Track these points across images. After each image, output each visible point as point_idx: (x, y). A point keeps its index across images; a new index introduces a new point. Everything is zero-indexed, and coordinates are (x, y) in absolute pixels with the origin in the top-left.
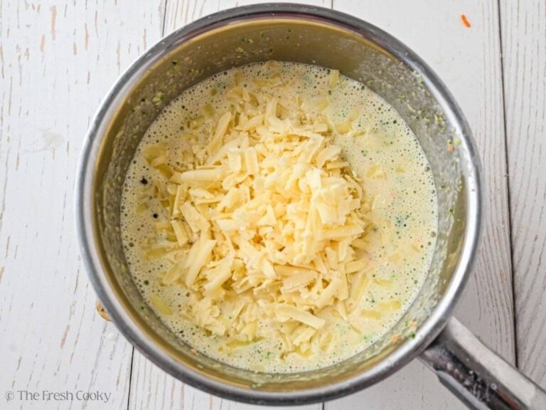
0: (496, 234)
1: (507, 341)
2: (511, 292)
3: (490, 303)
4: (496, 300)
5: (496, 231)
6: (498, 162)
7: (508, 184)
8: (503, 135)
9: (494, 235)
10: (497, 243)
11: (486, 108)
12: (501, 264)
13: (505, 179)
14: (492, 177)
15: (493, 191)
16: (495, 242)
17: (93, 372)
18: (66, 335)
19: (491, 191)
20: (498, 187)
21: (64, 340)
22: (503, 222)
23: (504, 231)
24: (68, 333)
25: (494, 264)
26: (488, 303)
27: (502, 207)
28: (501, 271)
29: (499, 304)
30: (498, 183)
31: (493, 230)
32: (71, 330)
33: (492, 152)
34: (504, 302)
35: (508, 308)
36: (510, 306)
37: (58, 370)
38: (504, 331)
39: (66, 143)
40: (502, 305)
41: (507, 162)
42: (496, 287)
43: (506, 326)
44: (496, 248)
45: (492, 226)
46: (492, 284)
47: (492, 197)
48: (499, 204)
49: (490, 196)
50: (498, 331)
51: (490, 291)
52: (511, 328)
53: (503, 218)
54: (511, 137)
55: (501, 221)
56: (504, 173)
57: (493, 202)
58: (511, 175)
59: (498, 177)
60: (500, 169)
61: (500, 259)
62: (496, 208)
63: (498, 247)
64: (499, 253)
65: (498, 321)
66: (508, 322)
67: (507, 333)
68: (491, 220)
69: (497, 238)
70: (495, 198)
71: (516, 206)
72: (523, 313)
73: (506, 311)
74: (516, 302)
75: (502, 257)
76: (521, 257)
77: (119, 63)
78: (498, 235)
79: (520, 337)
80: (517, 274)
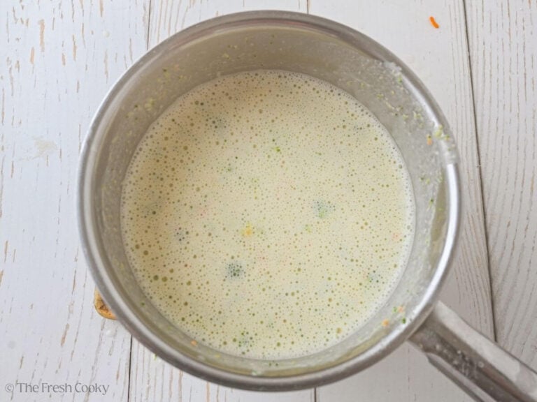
0: (471, 222)
1: (486, 322)
2: (488, 275)
3: (469, 287)
4: (474, 284)
5: (471, 219)
6: (470, 153)
7: (480, 174)
8: (474, 129)
9: (469, 223)
10: (473, 231)
11: (456, 103)
12: (477, 250)
13: (477, 170)
16: (470, 230)
17: (93, 368)
18: (65, 334)
20: (472, 178)
21: (64, 338)
22: (478, 210)
23: (479, 219)
24: (68, 332)
26: (467, 288)
27: (476, 196)
28: (477, 257)
29: (477, 288)
30: (471, 173)
32: (70, 327)
33: (464, 144)
34: (482, 286)
35: (486, 291)
36: (488, 289)
37: (60, 367)
38: (482, 313)
39: (59, 151)
40: (480, 288)
41: (479, 154)
42: (473, 272)
43: (485, 308)
44: (472, 236)
45: (468, 214)
46: (470, 269)
48: (473, 195)
50: (478, 314)
51: (468, 276)
52: (489, 310)
53: (477, 205)
54: (482, 130)
55: (475, 209)
56: (476, 164)
58: (483, 165)
59: (471, 168)
60: (473, 160)
61: (476, 245)
62: (470, 197)
63: (474, 234)
64: (475, 240)
65: (476, 303)
66: (486, 305)
67: (485, 315)
69: (472, 225)
70: (469, 188)
71: (489, 195)
72: (500, 295)
73: (484, 294)
74: (493, 285)
75: (478, 243)
76: (495, 243)
77: (106, 72)
78: (473, 223)
79: (498, 318)
80: (492, 259)
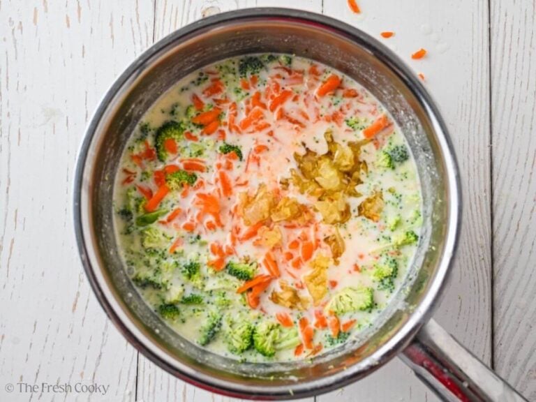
0: (478, 202)
1: (484, 301)
2: (490, 256)
3: (470, 266)
4: (475, 263)
5: (478, 200)
6: (482, 132)
7: (491, 154)
9: (475, 203)
10: (479, 211)
11: (472, 79)
12: (481, 230)
13: (488, 150)
14: (476, 147)
15: (476, 161)
16: (477, 210)
17: (103, 334)
18: (76, 301)
19: (474, 161)
20: (482, 157)
21: (75, 305)
22: (485, 191)
23: (486, 199)
24: (79, 299)
25: (475, 231)
26: (468, 267)
27: (485, 177)
29: (479, 268)
30: (482, 153)
31: (475, 198)
32: (81, 296)
33: (477, 123)
34: (484, 266)
35: (486, 271)
36: (489, 267)
37: (72, 332)
38: (482, 292)
39: (66, 119)
40: (481, 269)
41: (491, 133)
42: (476, 252)
43: (484, 287)
44: (478, 216)
45: (475, 194)
46: (473, 249)
47: (476, 167)
48: (482, 175)
49: (474, 166)
50: (477, 292)
51: (471, 256)
52: (488, 289)
53: (485, 186)
54: (496, 108)
55: (483, 190)
56: (488, 143)
57: (476, 171)
58: (494, 145)
59: (482, 148)
60: (484, 139)
61: (481, 226)
62: (479, 177)
63: (480, 215)
64: (480, 221)
65: (476, 283)
66: (486, 284)
67: (484, 294)
68: (474, 189)
69: (478, 206)
70: (478, 168)
71: (498, 175)
72: (500, 275)
73: (485, 273)
74: (495, 265)
75: (482, 223)
76: (500, 224)
77: (112, 37)
78: (480, 204)
79: (497, 296)
80: (496, 240)
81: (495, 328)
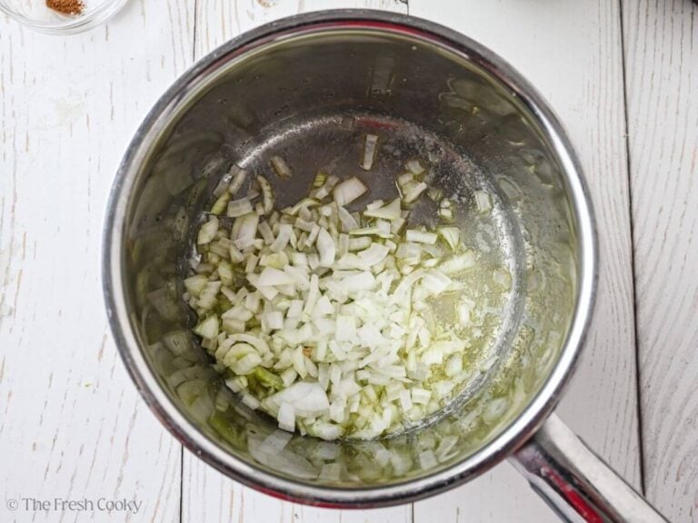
0: (613, 207)
1: (626, 331)
2: (631, 275)
4: (613, 284)
5: (613, 203)
6: (615, 119)
7: (628, 146)
8: (622, 87)
9: (610, 208)
10: (615, 217)
11: (600, 54)
12: (619, 242)
13: (624, 140)
14: (609, 138)
15: (609, 155)
18: (103, 346)
19: (607, 156)
20: (616, 151)
21: (101, 352)
22: (622, 192)
23: (623, 203)
24: (106, 343)
25: (610, 243)
27: (620, 174)
28: (619, 251)
29: (617, 290)
30: (616, 145)
31: (610, 203)
33: (608, 108)
34: (623, 288)
35: (627, 293)
37: (98, 386)
38: (622, 319)
40: (620, 290)
41: (627, 120)
43: (625, 315)
44: (613, 224)
45: (609, 196)
47: (609, 163)
48: (617, 173)
49: (606, 162)
50: (616, 321)
52: (630, 316)
53: (621, 187)
54: (632, 88)
55: (619, 191)
56: (623, 132)
57: (610, 168)
58: (630, 135)
59: (615, 137)
60: (619, 128)
61: (618, 236)
62: (613, 175)
63: (616, 222)
64: (617, 230)
65: (615, 310)
66: (627, 310)
67: (625, 323)
68: (607, 190)
69: (613, 211)
70: (612, 164)
71: (638, 172)
72: (645, 298)
73: (626, 298)
74: (637, 286)
75: (620, 233)
76: (642, 234)
77: (143, 14)
78: (616, 210)
79: (641, 326)
80: (638, 254)
81: (641, 366)
